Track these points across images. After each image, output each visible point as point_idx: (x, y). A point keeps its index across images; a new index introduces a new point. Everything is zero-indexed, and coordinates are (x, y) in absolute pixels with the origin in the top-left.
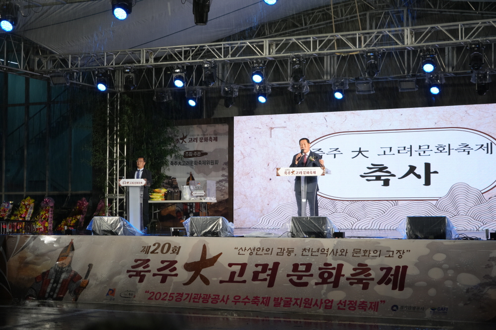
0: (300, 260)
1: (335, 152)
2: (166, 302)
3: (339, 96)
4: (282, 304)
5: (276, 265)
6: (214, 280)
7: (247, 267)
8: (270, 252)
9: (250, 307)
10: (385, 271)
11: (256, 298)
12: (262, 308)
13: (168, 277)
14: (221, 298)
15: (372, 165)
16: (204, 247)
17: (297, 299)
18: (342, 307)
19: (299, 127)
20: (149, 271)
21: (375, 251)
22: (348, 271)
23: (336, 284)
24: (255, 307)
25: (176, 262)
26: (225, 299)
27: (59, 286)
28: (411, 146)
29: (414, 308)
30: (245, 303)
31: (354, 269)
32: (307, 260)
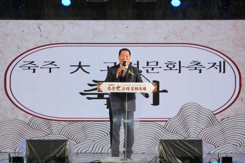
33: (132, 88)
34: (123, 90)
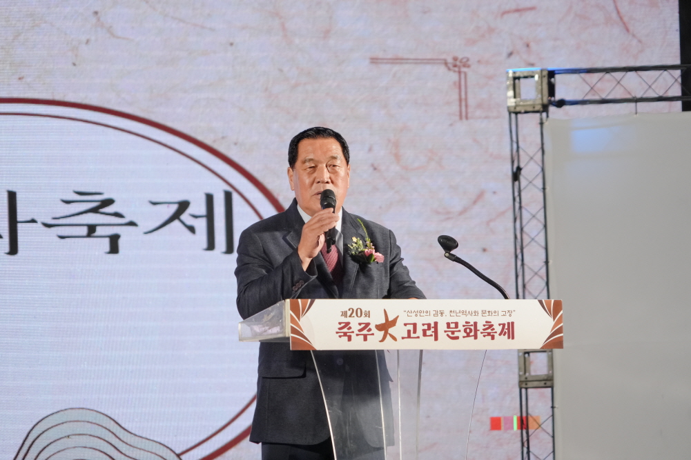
33: (453, 326)
34: (409, 337)
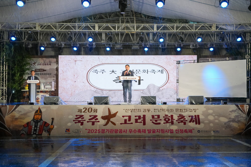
0: (154, 114)
1: (103, 71)
2: (97, 133)
3: (108, 49)
4: (152, 132)
5: (144, 116)
6: (117, 123)
7: (131, 117)
8: (140, 111)
9: (137, 134)
10: (191, 117)
11: (139, 130)
12: (143, 134)
13: (95, 123)
14: (123, 130)
15: (118, 76)
16: (109, 109)
17: (158, 130)
18: (177, 132)
19: (87, 61)
20: (85, 120)
21: (185, 110)
22: (176, 117)
23: (172, 123)
24: (139, 134)
25: (97, 116)
26: (125, 131)
27: (38, 129)
28: (133, 70)
29: (207, 131)
30: (135, 132)
31: (178, 117)
32: (157, 114)
